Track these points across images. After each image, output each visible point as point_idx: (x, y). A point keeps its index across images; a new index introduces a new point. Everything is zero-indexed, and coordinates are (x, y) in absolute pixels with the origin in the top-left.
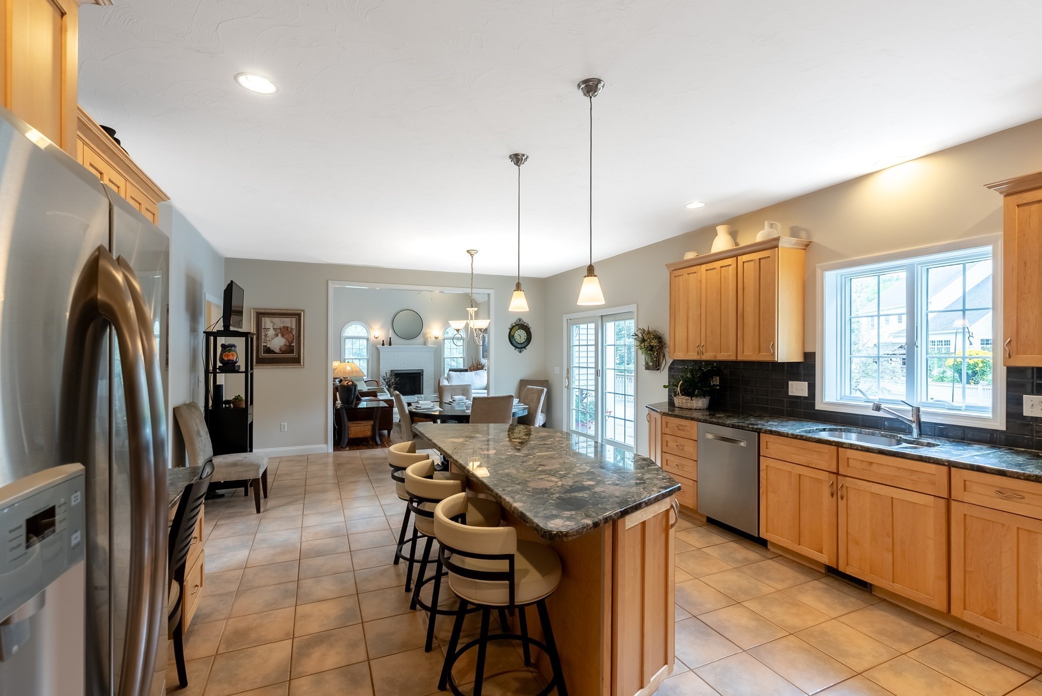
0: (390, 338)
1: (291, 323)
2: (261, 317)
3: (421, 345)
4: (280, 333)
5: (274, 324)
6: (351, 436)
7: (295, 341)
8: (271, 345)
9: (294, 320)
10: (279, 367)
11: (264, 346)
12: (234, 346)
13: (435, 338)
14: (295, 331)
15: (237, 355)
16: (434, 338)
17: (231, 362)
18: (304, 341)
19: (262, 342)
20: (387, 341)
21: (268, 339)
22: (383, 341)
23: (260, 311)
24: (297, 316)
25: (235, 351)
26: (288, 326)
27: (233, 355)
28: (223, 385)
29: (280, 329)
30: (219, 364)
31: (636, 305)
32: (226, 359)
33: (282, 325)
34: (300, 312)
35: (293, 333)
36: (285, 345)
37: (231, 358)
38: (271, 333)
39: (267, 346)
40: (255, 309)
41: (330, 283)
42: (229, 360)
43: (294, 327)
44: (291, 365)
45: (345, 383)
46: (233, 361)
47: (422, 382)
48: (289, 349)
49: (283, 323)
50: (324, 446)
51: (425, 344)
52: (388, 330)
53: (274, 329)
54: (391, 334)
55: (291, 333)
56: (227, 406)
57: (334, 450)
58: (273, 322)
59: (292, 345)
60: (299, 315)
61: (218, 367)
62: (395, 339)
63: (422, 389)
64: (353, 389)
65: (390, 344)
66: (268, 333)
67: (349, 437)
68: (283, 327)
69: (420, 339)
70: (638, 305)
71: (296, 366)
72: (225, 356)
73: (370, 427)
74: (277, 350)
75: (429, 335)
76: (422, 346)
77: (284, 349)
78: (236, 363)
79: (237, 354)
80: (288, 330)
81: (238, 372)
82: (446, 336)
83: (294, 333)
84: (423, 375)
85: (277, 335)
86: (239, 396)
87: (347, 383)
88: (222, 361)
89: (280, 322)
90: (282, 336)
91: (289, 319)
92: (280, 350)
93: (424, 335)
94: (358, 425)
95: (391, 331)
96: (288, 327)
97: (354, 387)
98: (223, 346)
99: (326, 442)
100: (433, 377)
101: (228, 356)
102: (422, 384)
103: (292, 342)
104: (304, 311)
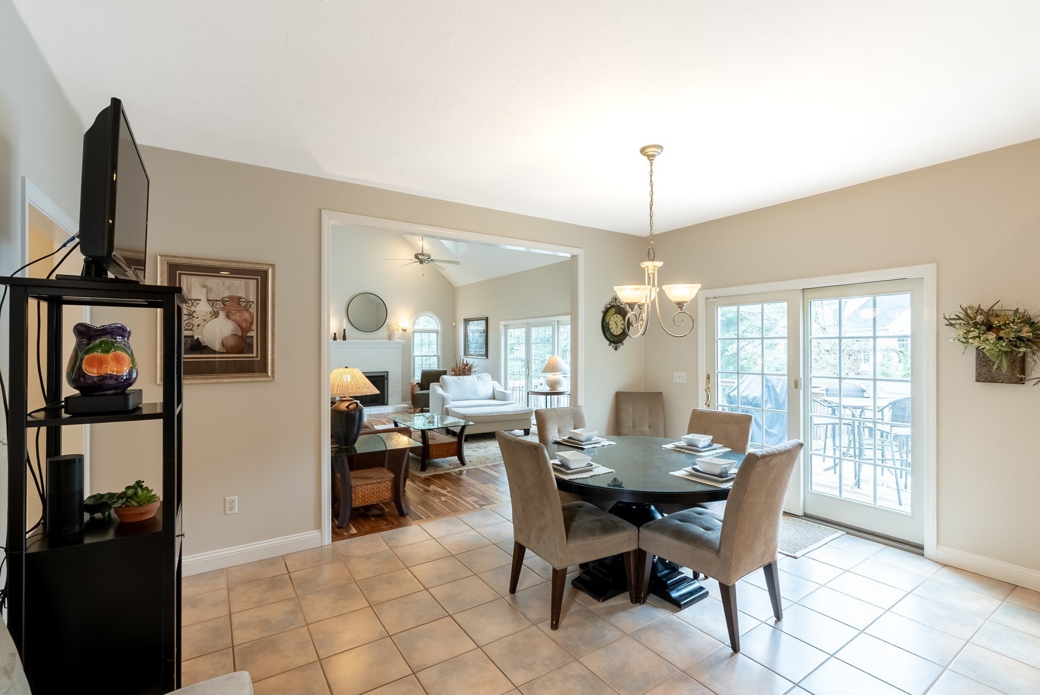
0: (344, 330)
1: (247, 290)
2: (180, 274)
3: (384, 339)
4: (223, 309)
5: (209, 290)
6: (356, 504)
7: (254, 327)
8: (202, 334)
9: (252, 284)
10: (221, 380)
11: (186, 337)
12: (122, 331)
13: (403, 330)
14: (254, 306)
15: (133, 361)
16: (401, 331)
17: (112, 382)
18: (273, 327)
19: (183, 329)
20: (340, 334)
21: (196, 321)
22: (335, 334)
23: (176, 261)
24: (260, 275)
25: (127, 349)
26: (240, 295)
27: (118, 360)
28: (80, 458)
29: (223, 301)
30: (68, 390)
31: (934, 266)
32: (92, 372)
33: (227, 294)
34: (264, 268)
35: (251, 310)
36: (233, 335)
37: (111, 369)
38: (203, 308)
39: (193, 337)
40: (167, 256)
41: (325, 214)
42: (103, 378)
43: (252, 297)
44: (246, 377)
45: (343, 406)
46: (117, 378)
47: (386, 388)
48: (242, 343)
49: (229, 288)
50: (315, 533)
51: (390, 337)
52: (342, 320)
53: (208, 300)
54: (345, 324)
55: (247, 310)
56: (98, 515)
57: (333, 540)
58: (206, 287)
59: (249, 334)
60: (265, 273)
61: (63, 400)
62: (350, 331)
63: (386, 397)
64: (357, 417)
65: (344, 338)
66: (196, 309)
67: (354, 506)
68: (229, 297)
69: (383, 332)
70: (938, 265)
71: (256, 379)
72: (90, 364)
73: (389, 483)
74: (217, 347)
75: (395, 327)
76: (386, 341)
77: (231, 342)
78: (130, 385)
79: (132, 356)
80: (239, 304)
81: (135, 414)
82: (417, 327)
83: (253, 310)
84: (387, 379)
85: (216, 315)
86: (139, 484)
87: (348, 407)
88: (78, 379)
89: (222, 287)
90: (228, 316)
91: (243, 282)
92: (223, 344)
93: (388, 326)
94: (370, 481)
95: (345, 320)
96: (239, 298)
97: (358, 413)
98: (83, 331)
99: (319, 526)
100: (401, 381)
101: (100, 363)
102: (386, 391)
103: (250, 330)
104: (273, 266)
